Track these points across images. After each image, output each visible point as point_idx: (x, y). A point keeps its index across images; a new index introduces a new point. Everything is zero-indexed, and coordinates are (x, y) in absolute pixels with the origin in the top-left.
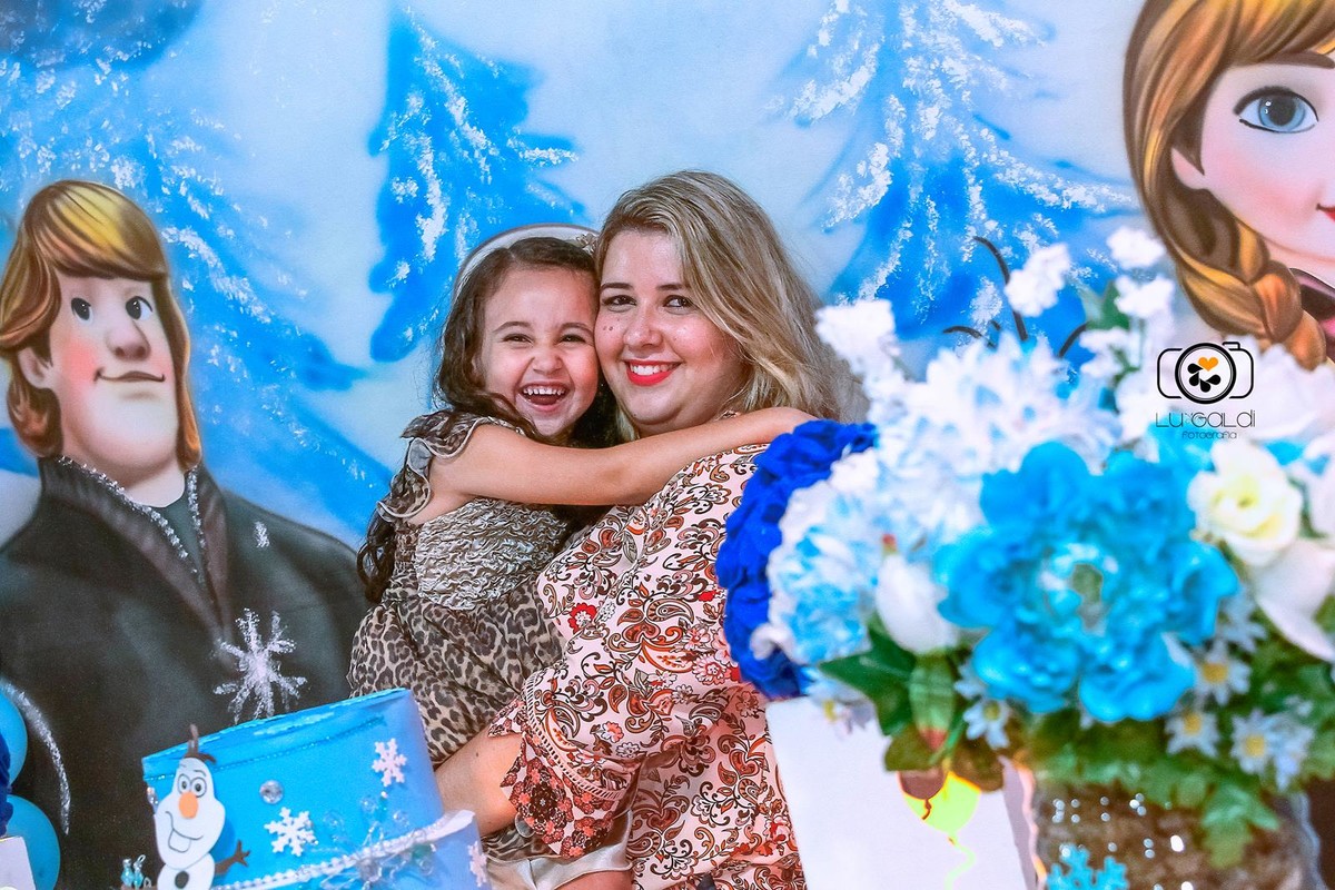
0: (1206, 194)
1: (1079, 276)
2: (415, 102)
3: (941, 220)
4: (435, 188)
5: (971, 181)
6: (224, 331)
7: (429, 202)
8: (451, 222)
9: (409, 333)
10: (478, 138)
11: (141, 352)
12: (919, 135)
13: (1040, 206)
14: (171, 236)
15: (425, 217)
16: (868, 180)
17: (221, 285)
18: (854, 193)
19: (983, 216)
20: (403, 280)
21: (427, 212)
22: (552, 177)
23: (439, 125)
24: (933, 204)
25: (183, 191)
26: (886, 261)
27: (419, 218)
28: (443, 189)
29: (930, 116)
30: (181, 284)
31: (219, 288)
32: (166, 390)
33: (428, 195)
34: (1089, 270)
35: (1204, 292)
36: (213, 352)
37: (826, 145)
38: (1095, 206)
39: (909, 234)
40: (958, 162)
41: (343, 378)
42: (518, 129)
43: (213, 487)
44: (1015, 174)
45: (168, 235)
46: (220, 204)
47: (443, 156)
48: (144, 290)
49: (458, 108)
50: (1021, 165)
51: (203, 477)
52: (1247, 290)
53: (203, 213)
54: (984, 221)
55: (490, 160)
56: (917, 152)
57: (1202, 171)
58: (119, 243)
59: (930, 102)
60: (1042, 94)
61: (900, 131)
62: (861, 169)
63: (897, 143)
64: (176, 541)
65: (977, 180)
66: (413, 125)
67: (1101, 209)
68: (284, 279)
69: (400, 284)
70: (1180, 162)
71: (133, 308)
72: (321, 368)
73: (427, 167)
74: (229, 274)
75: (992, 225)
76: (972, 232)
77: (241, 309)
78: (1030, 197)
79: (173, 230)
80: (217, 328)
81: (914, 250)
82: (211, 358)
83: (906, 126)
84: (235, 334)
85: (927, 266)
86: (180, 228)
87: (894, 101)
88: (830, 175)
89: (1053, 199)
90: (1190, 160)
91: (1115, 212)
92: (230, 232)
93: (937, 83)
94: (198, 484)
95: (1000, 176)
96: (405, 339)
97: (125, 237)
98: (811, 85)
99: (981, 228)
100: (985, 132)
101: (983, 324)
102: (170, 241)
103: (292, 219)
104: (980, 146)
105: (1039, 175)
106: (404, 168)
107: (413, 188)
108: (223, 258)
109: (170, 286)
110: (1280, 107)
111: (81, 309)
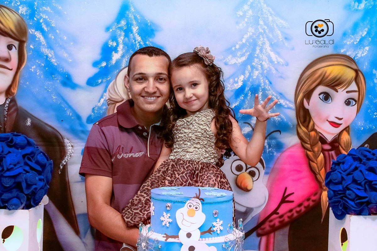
0: (308, 110)
1: (277, 119)
2: (123, 23)
3: (251, 97)
4: (121, 47)
5: (260, 91)
6: (39, 63)
7: (118, 49)
8: (123, 56)
9: (100, 81)
10: (139, 38)
11: (7, 60)
12: (252, 76)
14: (32, 32)
15: (115, 53)
16: (237, 82)
17: (44, 50)
18: (233, 84)
19: (261, 100)
20: (103, 67)
21: (116, 51)
23: (128, 31)
24: (250, 93)
25: (41, 21)
26: (236, 102)
27: (113, 52)
28: (123, 47)
29: (256, 73)
30: (29, 47)
31: (43, 51)
32: (11, 74)
33: (118, 47)
34: (280, 119)
35: (300, 131)
36: (33, 67)
38: (285, 105)
39: (243, 98)
40: (259, 86)
41: (74, 86)
42: (151, 40)
43: (16, 104)
44: (271, 93)
45: (31, 31)
46: (53, 29)
47: (126, 39)
48: (16, 43)
49: (135, 29)
50: (272, 91)
51: (13, 101)
52: (308, 133)
53: (46, 29)
54: (261, 101)
55: (140, 45)
56: (251, 80)
57: (309, 105)
58: (13, 28)
59: (257, 70)
60: (281, 77)
61: (248, 74)
62: (236, 79)
63: (247, 76)
65: (262, 91)
66: (121, 28)
67: (286, 106)
68: (65, 55)
69: (102, 67)
70: (305, 101)
71: (10, 47)
72: (68, 82)
73: (121, 40)
74: (48, 48)
77: (48, 59)
79: (33, 31)
80: (37, 61)
82: (32, 68)
83: (250, 73)
84: (43, 65)
85: (244, 106)
86: (36, 30)
87: (249, 67)
90: (307, 102)
91: (289, 108)
92: (53, 37)
93: (260, 66)
94: (10, 102)
95: (267, 92)
96: (98, 82)
97: (16, 28)
98: (231, 56)
100: (267, 81)
101: (253, 124)
102: (31, 33)
103: (74, 40)
104: (265, 84)
105: (275, 94)
106: (114, 39)
107: (115, 44)
108: (47, 43)
109: (25, 45)
110: (327, 97)
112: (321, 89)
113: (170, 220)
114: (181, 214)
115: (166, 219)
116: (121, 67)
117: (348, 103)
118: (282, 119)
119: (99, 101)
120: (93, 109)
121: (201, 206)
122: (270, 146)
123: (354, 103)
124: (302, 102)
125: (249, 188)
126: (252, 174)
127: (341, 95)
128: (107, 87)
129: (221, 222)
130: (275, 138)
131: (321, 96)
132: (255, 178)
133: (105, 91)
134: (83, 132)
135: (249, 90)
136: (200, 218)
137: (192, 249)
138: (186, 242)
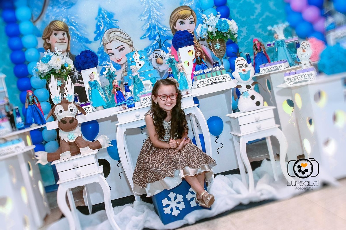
0: (176, 29)
2: (101, 15)
3: (154, 30)
4: (102, 24)
6: (75, 37)
8: (104, 27)
9: (98, 38)
10: (108, 19)
11: (64, 39)
13: (162, 29)
16: (147, 26)
17: (76, 32)
18: (146, 27)
21: (101, 26)
22: (115, 23)
23: (103, 18)
25: (72, 22)
26: (149, 33)
29: (153, 21)
30: (70, 32)
32: (67, 44)
37: (143, 22)
39: (151, 31)
40: (155, 25)
41: (90, 42)
42: (112, 19)
43: (71, 54)
45: (69, 27)
46: (77, 24)
47: (104, 21)
48: (65, 32)
49: (106, 16)
50: (161, 26)
51: (70, 53)
53: (74, 25)
55: (109, 21)
56: (152, 24)
57: (176, 27)
60: (163, 20)
62: (147, 25)
63: (150, 23)
65: (157, 27)
66: (101, 17)
67: (167, 30)
68: (84, 32)
69: (98, 33)
70: (174, 27)
71: (63, 35)
72: (87, 41)
73: (102, 22)
75: (158, 31)
76: (156, 31)
77: (78, 35)
78: (161, 29)
81: (151, 33)
82: (73, 40)
84: (77, 38)
86: (71, 26)
87: (150, 19)
88: (144, 25)
91: (169, 30)
92: (78, 27)
93: (154, 18)
95: (159, 27)
97: (64, 27)
98: (142, 17)
100: (158, 23)
103: (85, 26)
106: (99, 21)
107: (100, 24)
108: (76, 29)
109: (69, 32)
110: (182, 23)
111: (55, 34)
112: (179, 20)
114: (134, 56)
115: (131, 59)
117: (191, 23)
118: (167, 35)
119: (100, 45)
120: (99, 48)
121: (138, 53)
123: (193, 23)
124: (173, 27)
125: (162, 63)
127: (187, 21)
128: (101, 39)
130: (166, 43)
131: (180, 23)
132: (163, 59)
133: (101, 41)
135: (152, 28)
136: (138, 56)
137: (138, 63)
138: (137, 62)
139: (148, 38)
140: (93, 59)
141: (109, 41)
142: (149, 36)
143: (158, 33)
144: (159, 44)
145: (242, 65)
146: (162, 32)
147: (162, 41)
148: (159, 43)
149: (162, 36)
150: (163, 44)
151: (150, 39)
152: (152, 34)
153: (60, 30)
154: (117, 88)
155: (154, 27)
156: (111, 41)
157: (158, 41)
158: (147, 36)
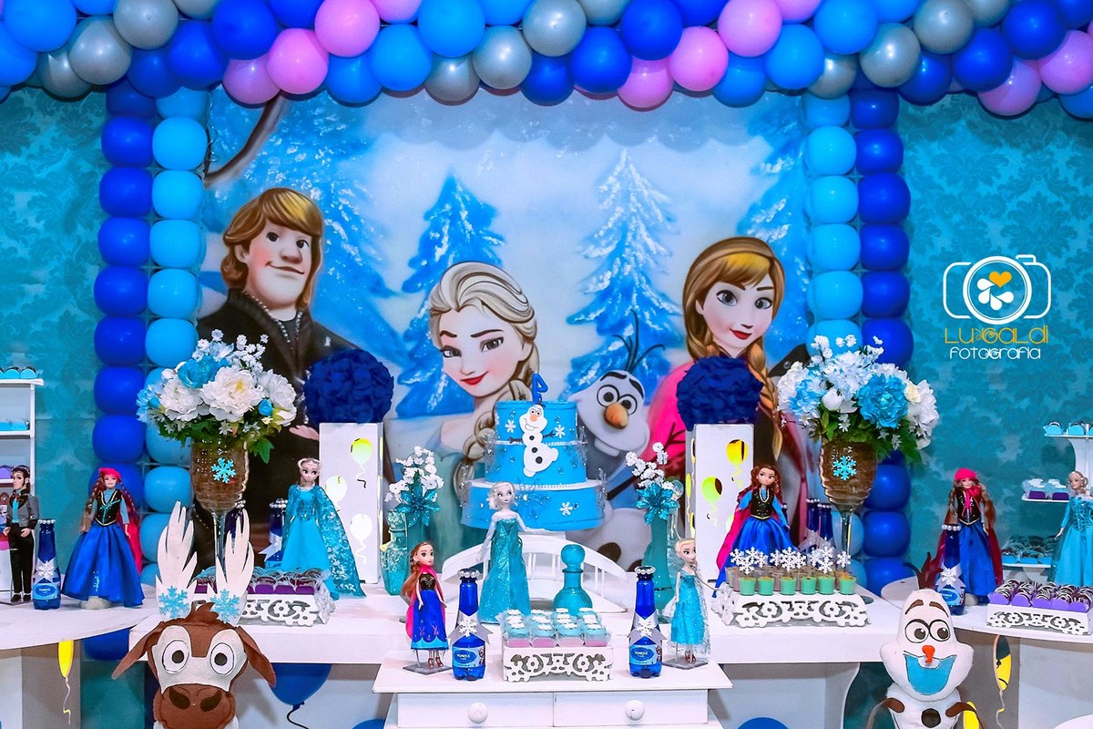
0: (702, 316)
1: (659, 330)
2: (448, 207)
3: (622, 301)
4: (446, 239)
5: (635, 291)
6: (339, 263)
7: (442, 242)
8: (448, 252)
9: (419, 285)
10: (469, 227)
11: (297, 261)
12: (623, 273)
13: (654, 306)
16: (602, 281)
17: (345, 246)
18: (597, 285)
20: (423, 266)
21: (440, 245)
22: (493, 248)
23: (455, 217)
24: (621, 295)
25: (340, 208)
26: (601, 308)
27: (436, 247)
28: (449, 240)
29: (628, 268)
30: (325, 243)
31: (343, 247)
32: (303, 279)
33: (442, 240)
34: (663, 329)
35: (692, 345)
36: (331, 270)
37: (593, 266)
39: (611, 302)
40: (632, 284)
41: (387, 293)
42: (485, 229)
43: (310, 319)
44: (649, 293)
45: (327, 222)
46: (356, 219)
47: (453, 229)
48: (308, 239)
49: (464, 214)
50: (651, 291)
51: (306, 314)
52: (704, 347)
53: (347, 219)
55: (471, 235)
56: (621, 277)
57: (703, 309)
58: (304, 219)
59: (629, 263)
60: (663, 272)
61: (617, 270)
62: (601, 277)
63: (615, 273)
64: (286, 335)
65: (637, 292)
66: (445, 214)
67: (671, 312)
68: (373, 252)
69: (421, 267)
70: (698, 303)
71: (300, 244)
72: (378, 287)
73: (445, 230)
74: (350, 244)
75: (637, 307)
76: (630, 307)
77: (351, 258)
78: (651, 302)
79: (330, 221)
80: (337, 261)
81: (611, 308)
82: (329, 271)
83: (620, 269)
84: (344, 266)
86: (334, 221)
87: (618, 259)
89: (657, 304)
90: (701, 305)
91: (675, 314)
92: (356, 229)
93: (633, 258)
94: (302, 316)
95: (644, 293)
96: (417, 286)
97: (307, 218)
98: (592, 246)
99: (633, 306)
100: (643, 278)
103: (383, 231)
104: (641, 282)
105: (655, 296)
106: (437, 228)
107: (438, 236)
108: (349, 237)
109: (320, 240)
110: (729, 297)
111: (273, 237)
112: (720, 286)
113: (514, 427)
114: (525, 420)
115: (510, 426)
116: (447, 265)
117: (759, 304)
118: (666, 329)
119: (419, 312)
120: (412, 322)
121: (542, 411)
122: (650, 367)
123: (768, 304)
124: (693, 305)
125: (623, 424)
126: (627, 405)
127: (749, 294)
128: (428, 293)
129: (563, 428)
130: (656, 356)
131: (721, 296)
132: (631, 411)
133: (426, 299)
134: (399, 353)
135: (618, 292)
136: (542, 422)
137: (535, 450)
138: (530, 444)
139: (593, 327)
140: (374, 393)
141: (453, 305)
142: (600, 319)
143: (635, 314)
144: (627, 354)
145: (929, 627)
146: (651, 314)
147: (643, 347)
148: (629, 350)
149: (647, 328)
150: (641, 358)
151: (601, 331)
152: (614, 313)
153: (293, 226)
154: (424, 579)
155: (627, 294)
156: (460, 305)
157: (629, 345)
158: (592, 316)
